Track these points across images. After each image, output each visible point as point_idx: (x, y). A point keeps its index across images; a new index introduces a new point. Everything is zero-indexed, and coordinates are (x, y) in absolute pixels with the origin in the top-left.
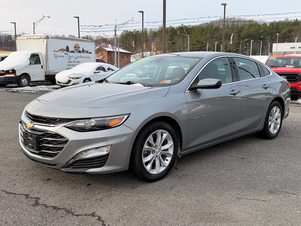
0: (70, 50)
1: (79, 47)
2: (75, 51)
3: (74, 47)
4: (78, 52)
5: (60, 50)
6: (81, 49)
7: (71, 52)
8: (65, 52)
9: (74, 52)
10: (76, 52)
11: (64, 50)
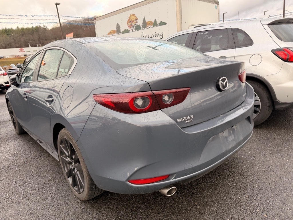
0: (122, 30)
1: (136, 20)
2: (130, 28)
3: (128, 23)
4: (135, 29)
6: (140, 23)
7: (123, 33)
9: (129, 31)
10: (131, 30)
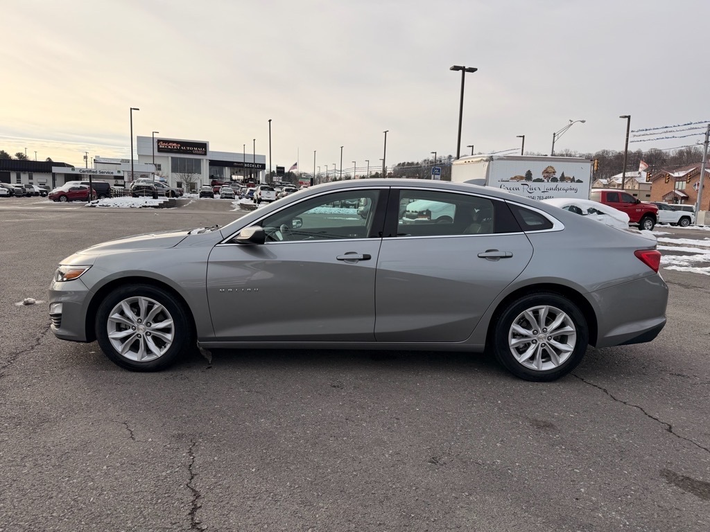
0: (534, 177)
1: (554, 172)
2: (545, 178)
3: (543, 173)
5: (512, 179)
8: (524, 181)
9: (543, 181)
11: (522, 178)
